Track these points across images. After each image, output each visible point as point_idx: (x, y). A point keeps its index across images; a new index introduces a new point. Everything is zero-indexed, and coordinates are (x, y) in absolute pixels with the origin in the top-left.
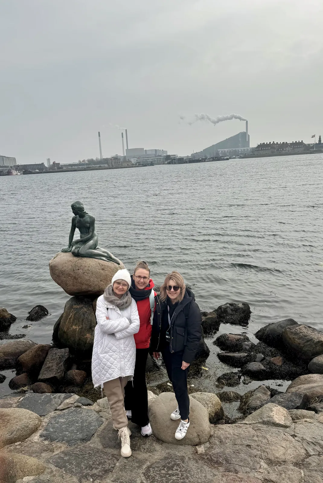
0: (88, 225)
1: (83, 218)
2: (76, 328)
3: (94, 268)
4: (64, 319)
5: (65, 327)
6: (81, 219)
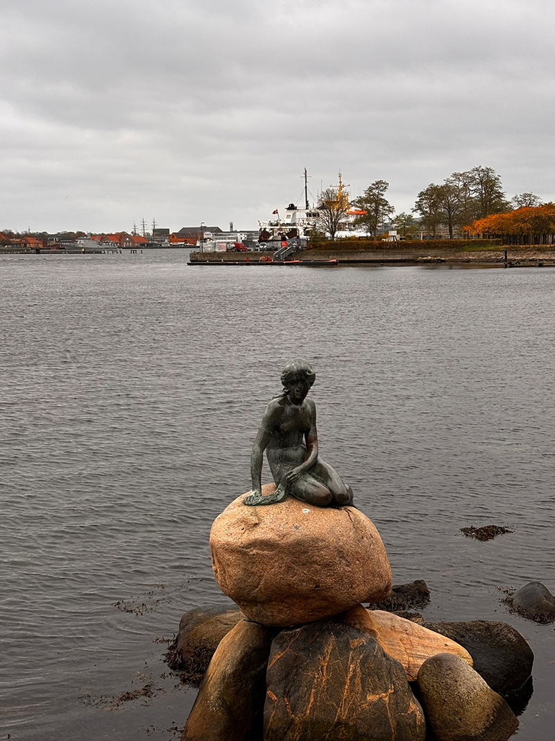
1: (300, 405)
2: (381, 698)
4: (325, 690)
5: (339, 710)
6: (298, 407)
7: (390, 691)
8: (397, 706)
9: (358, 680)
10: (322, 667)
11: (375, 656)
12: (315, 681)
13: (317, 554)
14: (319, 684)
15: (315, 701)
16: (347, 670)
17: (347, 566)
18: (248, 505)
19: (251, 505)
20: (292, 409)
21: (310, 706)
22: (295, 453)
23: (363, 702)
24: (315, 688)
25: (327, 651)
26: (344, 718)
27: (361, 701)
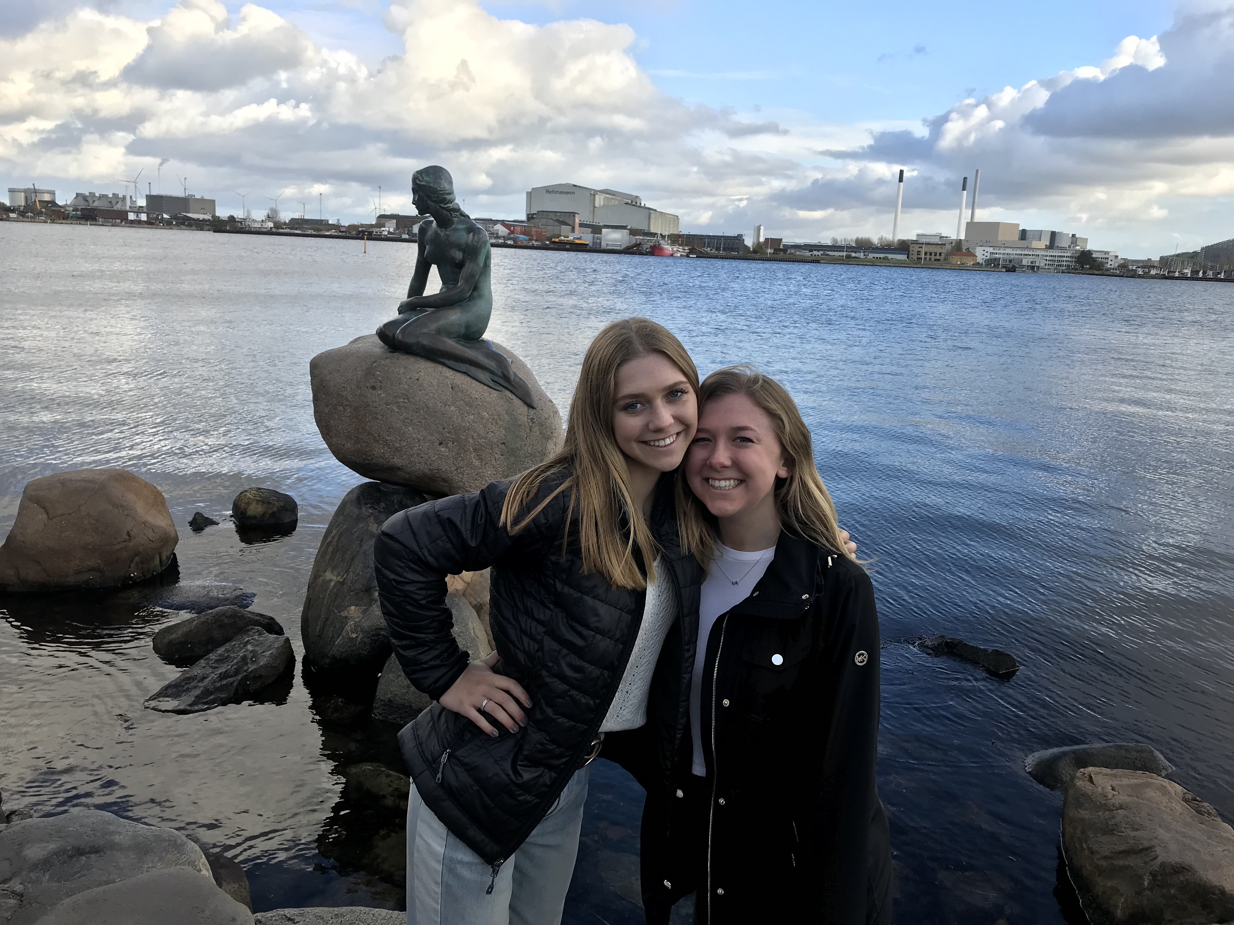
0: (458, 255)
1: (446, 228)
2: (331, 580)
3: (427, 394)
6: (442, 231)
7: (339, 578)
8: (336, 598)
20: (434, 232)
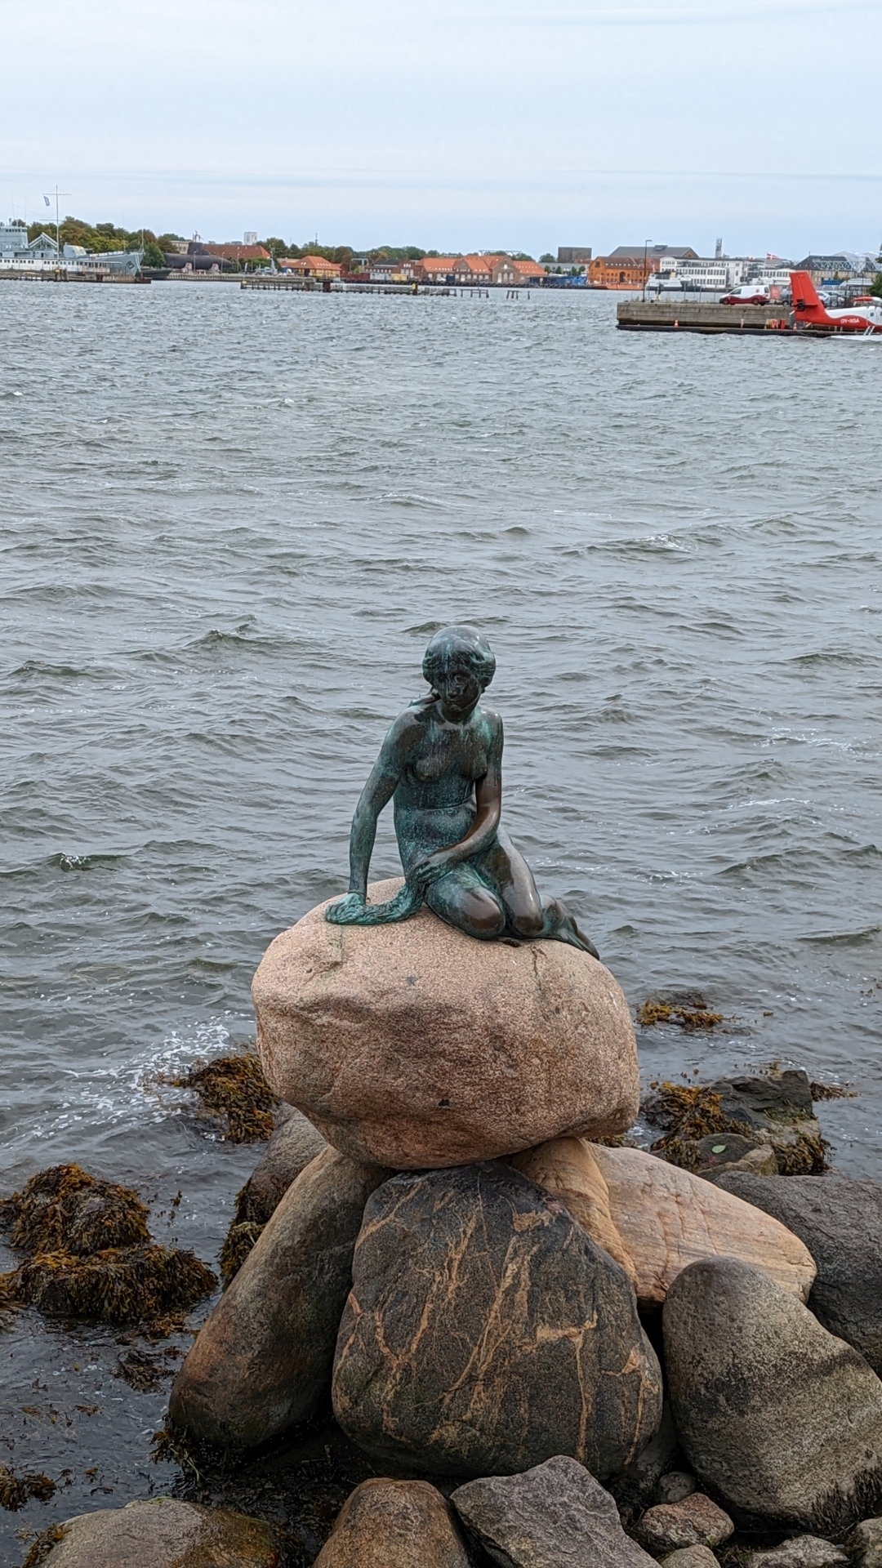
1: (463, 722)
2: (565, 1337)
4: (452, 1308)
5: (476, 1349)
6: (460, 728)
7: (589, 1325)
8: (600, 1356)
9: (521, 1296)
10: (451, 1261)
11: (566, 1251)
12: (434, 1288)
13: (446, 1037)
14: (440, 1297)
15: (431, 1327)
16: (500, 1274)
17: (511, 1067)
18: (331, 922)
19: (337, 923)
20: (445, 731)
21: (419, 1335)
22: (448, 820)
23: (526, 1340)
24: (432, 1302)
25: (464, 1232)
26: (484, 1367)
27: (523, 1338)
